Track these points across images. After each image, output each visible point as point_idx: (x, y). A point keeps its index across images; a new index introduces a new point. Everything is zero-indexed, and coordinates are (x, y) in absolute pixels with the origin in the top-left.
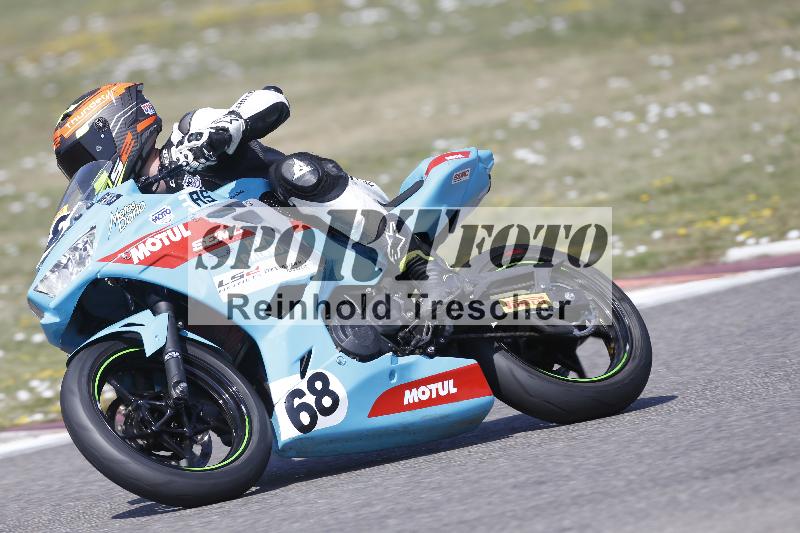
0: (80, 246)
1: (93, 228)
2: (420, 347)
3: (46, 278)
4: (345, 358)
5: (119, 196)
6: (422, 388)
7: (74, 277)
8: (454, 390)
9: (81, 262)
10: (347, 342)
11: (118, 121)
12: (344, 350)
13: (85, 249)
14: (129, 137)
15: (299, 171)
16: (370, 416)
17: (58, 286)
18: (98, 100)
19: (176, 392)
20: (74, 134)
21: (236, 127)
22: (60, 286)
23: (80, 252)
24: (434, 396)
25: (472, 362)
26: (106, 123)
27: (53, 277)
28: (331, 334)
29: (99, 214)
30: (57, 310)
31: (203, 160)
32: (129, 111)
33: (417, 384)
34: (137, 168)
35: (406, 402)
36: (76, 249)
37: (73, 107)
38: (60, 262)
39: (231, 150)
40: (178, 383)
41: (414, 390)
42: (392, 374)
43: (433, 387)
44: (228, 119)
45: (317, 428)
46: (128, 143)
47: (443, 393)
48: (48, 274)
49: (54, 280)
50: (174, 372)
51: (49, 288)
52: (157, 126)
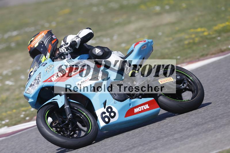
0: (37, 79)
1: (40, 73)
2: (137, 96)
3: (28, 89)
4: (116, 101)
5: (46, 63)
6: (139, 108)
7: (36, 88)
8: (148, 107)
9: (38, 83)
10: (116, 97)
11: (46, 41)
12: (115, 99)
13: (39, 79)
14: (50, 45)
15: (97, 51)
16: (125, 117)
17: (32, 91)
18: (40, 36)
19: (69, 117)
20: (34, 46)
21: (78, 40)
22: (33, 90)
23: (37, 81)
24: (143, 109)
25: (152, 99)
26: (43, 42)
27: (30, 88)
28: (111, 95)
29: (42, 69)
30: (33, 97)
31: (69, 51)
32: (49, 38)
33: (137, 107)
34: (53, 54)
35: (135, 112)
36: (36, 80)
37: (33, 39)
38: (32, 84)
39: (77, 47)
40: (69, 114)
41: (137, 108)
42: (130, 105)
43: (142, 107)
44: (76, 38)
45: (110, 122)
46: (50, 47)
47: (145, 108)
48: (29, 88)
49: (31, 89)
50: (68, 111)
51: (30, 92)
52: (57, 42)
